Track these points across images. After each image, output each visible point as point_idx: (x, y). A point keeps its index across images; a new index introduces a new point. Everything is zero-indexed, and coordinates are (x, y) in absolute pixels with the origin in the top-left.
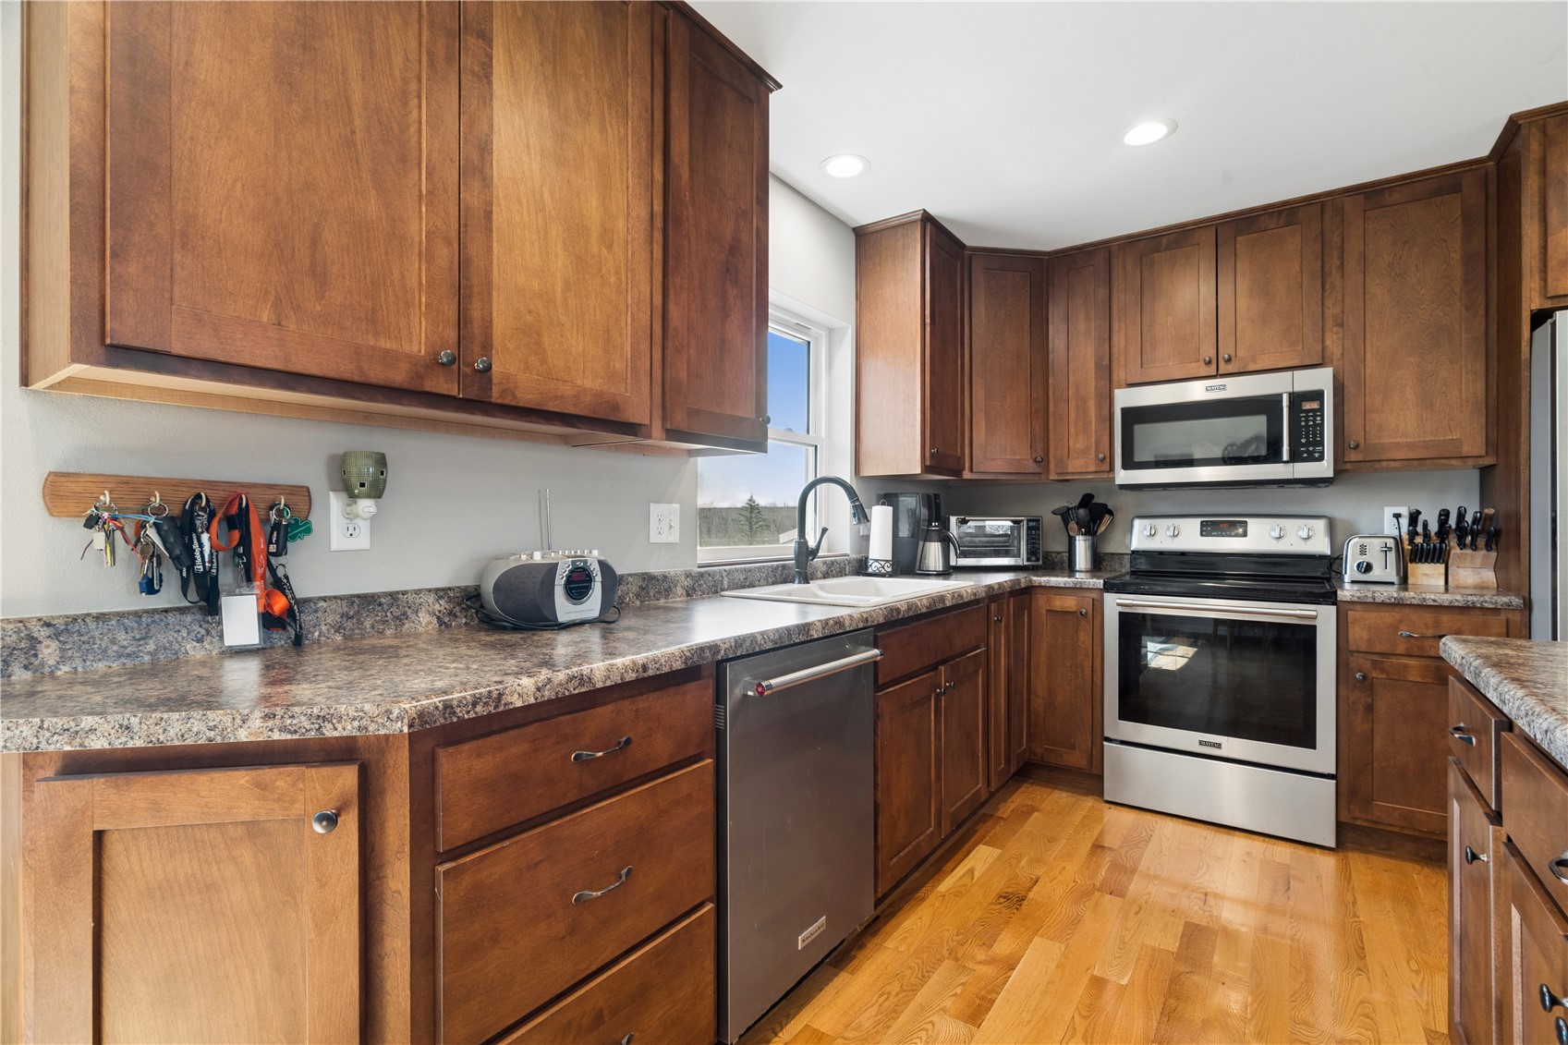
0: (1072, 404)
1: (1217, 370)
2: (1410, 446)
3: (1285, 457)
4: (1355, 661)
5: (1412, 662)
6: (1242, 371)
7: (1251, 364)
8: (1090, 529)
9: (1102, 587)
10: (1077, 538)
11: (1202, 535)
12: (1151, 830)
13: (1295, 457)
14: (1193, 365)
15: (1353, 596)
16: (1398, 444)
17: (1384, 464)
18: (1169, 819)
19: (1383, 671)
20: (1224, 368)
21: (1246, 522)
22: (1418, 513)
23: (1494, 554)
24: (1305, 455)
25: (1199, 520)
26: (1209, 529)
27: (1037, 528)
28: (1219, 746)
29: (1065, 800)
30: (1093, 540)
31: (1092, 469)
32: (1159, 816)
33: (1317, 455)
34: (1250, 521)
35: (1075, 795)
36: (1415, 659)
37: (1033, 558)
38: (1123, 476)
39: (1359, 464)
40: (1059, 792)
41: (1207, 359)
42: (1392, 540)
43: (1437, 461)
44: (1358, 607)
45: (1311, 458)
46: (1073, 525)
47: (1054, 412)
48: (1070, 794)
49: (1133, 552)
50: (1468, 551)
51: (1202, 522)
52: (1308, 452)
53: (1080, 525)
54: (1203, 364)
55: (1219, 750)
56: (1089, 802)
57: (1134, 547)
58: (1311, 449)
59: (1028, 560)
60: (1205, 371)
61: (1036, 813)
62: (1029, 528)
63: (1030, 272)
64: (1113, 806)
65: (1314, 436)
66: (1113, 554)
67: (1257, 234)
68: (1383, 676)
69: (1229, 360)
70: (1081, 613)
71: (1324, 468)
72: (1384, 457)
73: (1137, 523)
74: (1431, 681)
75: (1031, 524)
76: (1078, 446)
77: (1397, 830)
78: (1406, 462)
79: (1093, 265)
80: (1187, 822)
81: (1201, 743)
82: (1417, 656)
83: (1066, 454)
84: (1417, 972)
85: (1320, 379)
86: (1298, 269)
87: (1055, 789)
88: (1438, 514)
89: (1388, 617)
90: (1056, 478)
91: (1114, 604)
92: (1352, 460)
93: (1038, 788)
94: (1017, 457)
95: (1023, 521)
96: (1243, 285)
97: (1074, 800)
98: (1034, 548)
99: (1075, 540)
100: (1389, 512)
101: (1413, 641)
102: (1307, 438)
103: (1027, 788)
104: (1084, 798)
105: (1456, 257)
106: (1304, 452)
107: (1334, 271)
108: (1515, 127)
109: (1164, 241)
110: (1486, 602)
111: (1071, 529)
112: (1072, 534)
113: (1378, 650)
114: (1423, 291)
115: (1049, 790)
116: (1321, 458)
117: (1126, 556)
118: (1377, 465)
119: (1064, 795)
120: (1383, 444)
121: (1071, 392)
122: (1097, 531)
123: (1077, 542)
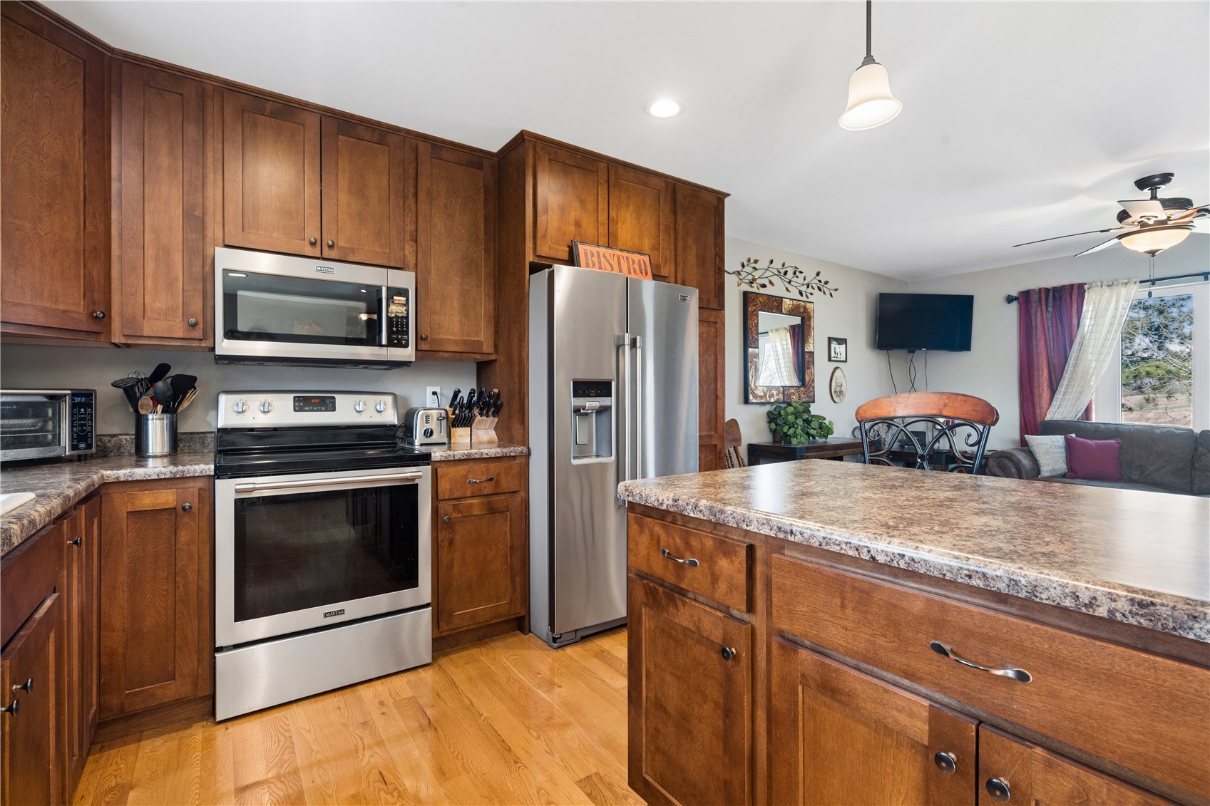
0: (150, 253)
1: (321, 254)
2: (456, 342)
3: (384, 342)
4: (443, 506)
5: (474, 501)
6: (343, 259)
7: (351, 255)
8: (171, 405)
9: (212, 473)
10: (150, 417)
11: (295, 410)
12: (286, 731)
13: (391, 344)
14: (298, 241)
15: (441, 456)
16: (449, 340)
17: (441, 353)
18: (294, 706)
19: (459, 511)
20: (327, 253)
21: (334, 398)
22: (459, 391)
23: (496, 419)
24: (396, 341)
25: (291, 396)
26: (301, 404)
27: (88, 405)
28: (342, 612)
29: (163, 749)
30: (173, 418)
31: (180, 335)
32: (283, 708)
33: (404, 342)
34: (336, 396)
35: (174, 735)
36: (475, 498)
37: (82, 445)
38: (227, 347)
39: (426, 352)
40: (149, 741)
41: (313, 240)
42: (444, 411)
43: (470, 354)
44: (443, 465)
45: (399, 345)
46: (146, 401)
47: (120, 257)
48: (165, 737)
49: (219, 430)
50: (485, 418)
51: (295, 397)
52: (397, 339)
53: (156, 400)
54: (308, 244)
55: (342, 615)
56: (198, 733)
57: (221, 424)
58: (400, 337)
59: (74, 447)
60: (309, 250)
61: (132, 794)
62: (74, 406)
63: (85, 61)
64: (229, 724)
65: (402, 327)
66: (192, 433)
67: (355, 140)
68: (460, 515)
69: (331, 247)
70: (184, 509)
71: (408, 353)
72: (442, 349)
73: (223, 398)
74: (484, 512)
75: (78, 400)
76: (158, 305)
77: (466, 628)
78: (453, 354)
79: (181, 95)
80: (313, 700)
81: (326, 615)
82: (478, 496)
83: (141, 313)
84: (539, 737)
85: (405, 279)
86: (386, 184)
87: (140, 740)
88: (469, 391)
89: (461, 469)
90: (123, 340)
91: (227, 492)
92: (423, 349)
93: (113, 752)
94: (61, 307)
95: (65, 395)
96: (343, 182)
97: (176, 743)
98: (83, 431)
99: (148, 420)
100: (430, 390)
101: (476, 485)
102: (397, 327)
103: (96, 761)
104: (188, 732)
105: (481, 214)
106: (394, 338)
107: (410, 196)
108: (523, 140)
109: (269, 106)
110: (512, 452)
111: (143, 405)
112: (142, 412)
113: (456, 497)
114: (463, 231)
115: (132, 747)
116: (406, 346)
117: (209, 435)
118: (437, 355)
119: (158, 742)
120: (441, 339)
121: (148, 237)
122: (177, 409)
123: (150, 422)
